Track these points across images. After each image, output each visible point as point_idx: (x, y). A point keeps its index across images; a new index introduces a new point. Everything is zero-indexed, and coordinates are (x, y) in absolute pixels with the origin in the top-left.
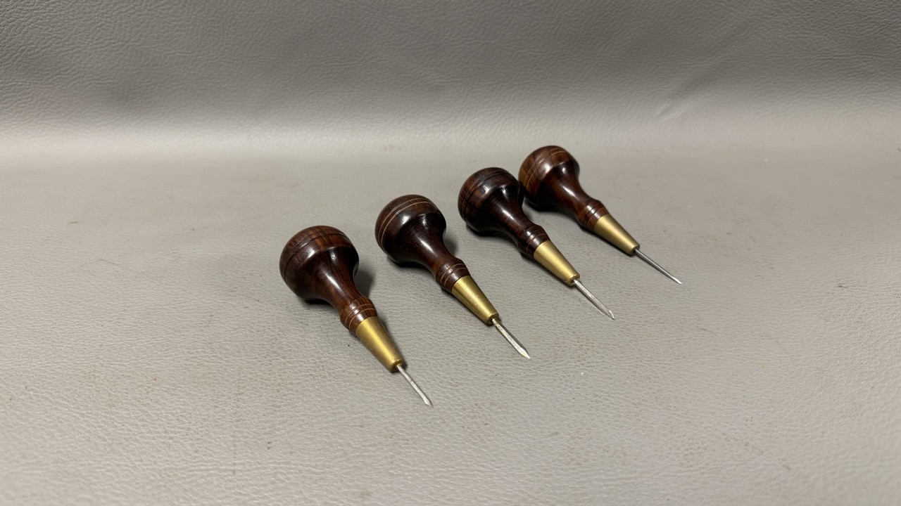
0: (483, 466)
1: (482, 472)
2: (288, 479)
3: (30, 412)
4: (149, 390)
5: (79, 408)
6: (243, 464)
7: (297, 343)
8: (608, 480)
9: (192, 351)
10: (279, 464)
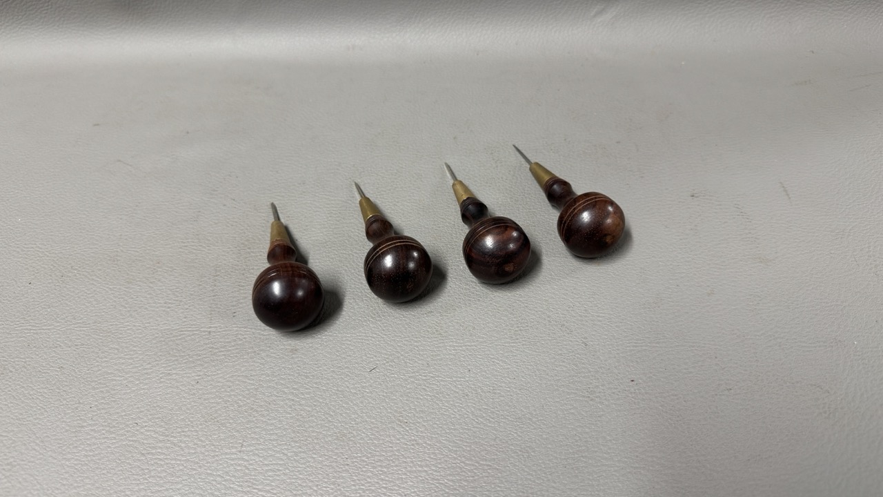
0: (376, 334)
1: (374, 338)
2: (245, 338)
3: (76, 286)
4: (154, 271)
5: (107, 284)
6: (216, 327)
7: (260, 237)
8: (457, 346)
9: (184, 241)
10: (240, 328)
